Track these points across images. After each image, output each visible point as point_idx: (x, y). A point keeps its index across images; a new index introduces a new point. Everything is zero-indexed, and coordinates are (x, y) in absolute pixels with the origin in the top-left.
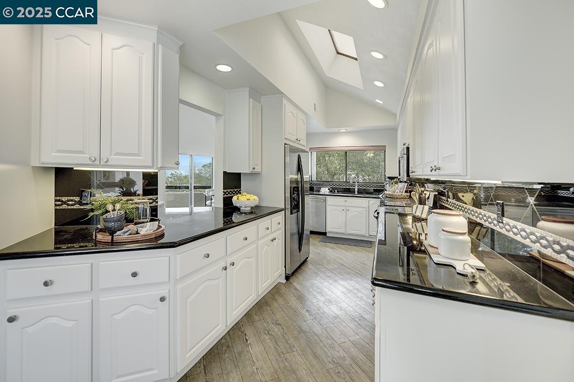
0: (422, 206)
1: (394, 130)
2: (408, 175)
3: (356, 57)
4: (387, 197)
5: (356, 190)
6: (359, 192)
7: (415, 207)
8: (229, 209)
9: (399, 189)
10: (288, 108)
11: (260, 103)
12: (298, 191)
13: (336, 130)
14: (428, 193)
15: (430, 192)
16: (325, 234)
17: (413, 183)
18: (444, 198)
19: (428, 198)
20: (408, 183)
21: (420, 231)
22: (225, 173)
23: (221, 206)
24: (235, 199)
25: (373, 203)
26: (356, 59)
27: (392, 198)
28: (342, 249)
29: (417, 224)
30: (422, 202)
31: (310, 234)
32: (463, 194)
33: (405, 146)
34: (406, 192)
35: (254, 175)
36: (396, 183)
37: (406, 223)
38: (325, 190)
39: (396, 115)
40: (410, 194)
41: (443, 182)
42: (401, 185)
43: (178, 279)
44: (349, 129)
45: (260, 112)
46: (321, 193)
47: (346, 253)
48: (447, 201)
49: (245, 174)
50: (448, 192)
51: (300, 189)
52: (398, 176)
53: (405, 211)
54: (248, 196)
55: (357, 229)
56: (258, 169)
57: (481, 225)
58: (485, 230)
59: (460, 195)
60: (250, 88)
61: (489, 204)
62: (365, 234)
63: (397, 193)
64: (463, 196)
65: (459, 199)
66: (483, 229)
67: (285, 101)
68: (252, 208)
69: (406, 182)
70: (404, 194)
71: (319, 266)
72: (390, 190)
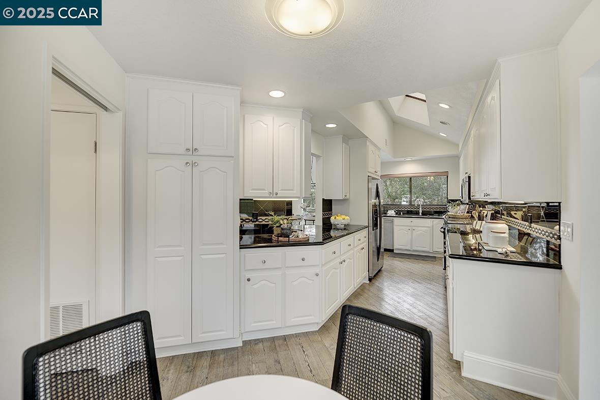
0: (481, 222)
1: (456, 158)
2: (469, 198)
3: (425, 99)
4: (449, 217)
5: (421, 212)
6: (423, 214)
7: (475, 222)
8: (327, 226)
9: (461, 210)
10: (370, 147)
11: (348, 145)
12: (377, 212)
13: (403, 159)
14: (486, 212)
15: (488, 211)
16: (392, 251)
17: (474, 204)
18: (499, 216)
19: (486, 216)
20: (470, 205)
21: (479, 241)
22: (323, 199)
23: (321, 224)
24: (332, 219)
25: (437, 224)
26: (425, 101)
27: (454, 218)
28: (409, 262)
29: (476, 235)
30: (480, 218)
31: (384, 251)
32: (515, 212)
33: (467, 175)
34: (468, 212)
35: (344, 201)
36: (458, 205)
37: (467, 240)
38: (391, 213)
39: (458, 145)
40: (471, 213)
41: (499, 203)
42: (462, 207)
43: (323, 263)
44: (413, 158)
45: (348, 152)
46: (388, 215)
47: (413, 265)
48: (501, 217)
49: (336, 200)
50: (502, 211)
51: (378, 211)
52: (461, 198)
53: (466, 229)
54: (343, 217)
55: (422, 246)
56: (348, 197)
57: (529, 235)
58: (532, 239)
59: (513, 213)
60: (344, 135)
61: (542, 221)
62: (429, 250)
63: (459, 214)
64: (515, 214)
65: (511, 216)
66: (530, 238)
67: (368, 143)
68: (345, 225)
69: (467, 204)
70: (466, 214)
71: (392, 273)
72: (452, 211)
